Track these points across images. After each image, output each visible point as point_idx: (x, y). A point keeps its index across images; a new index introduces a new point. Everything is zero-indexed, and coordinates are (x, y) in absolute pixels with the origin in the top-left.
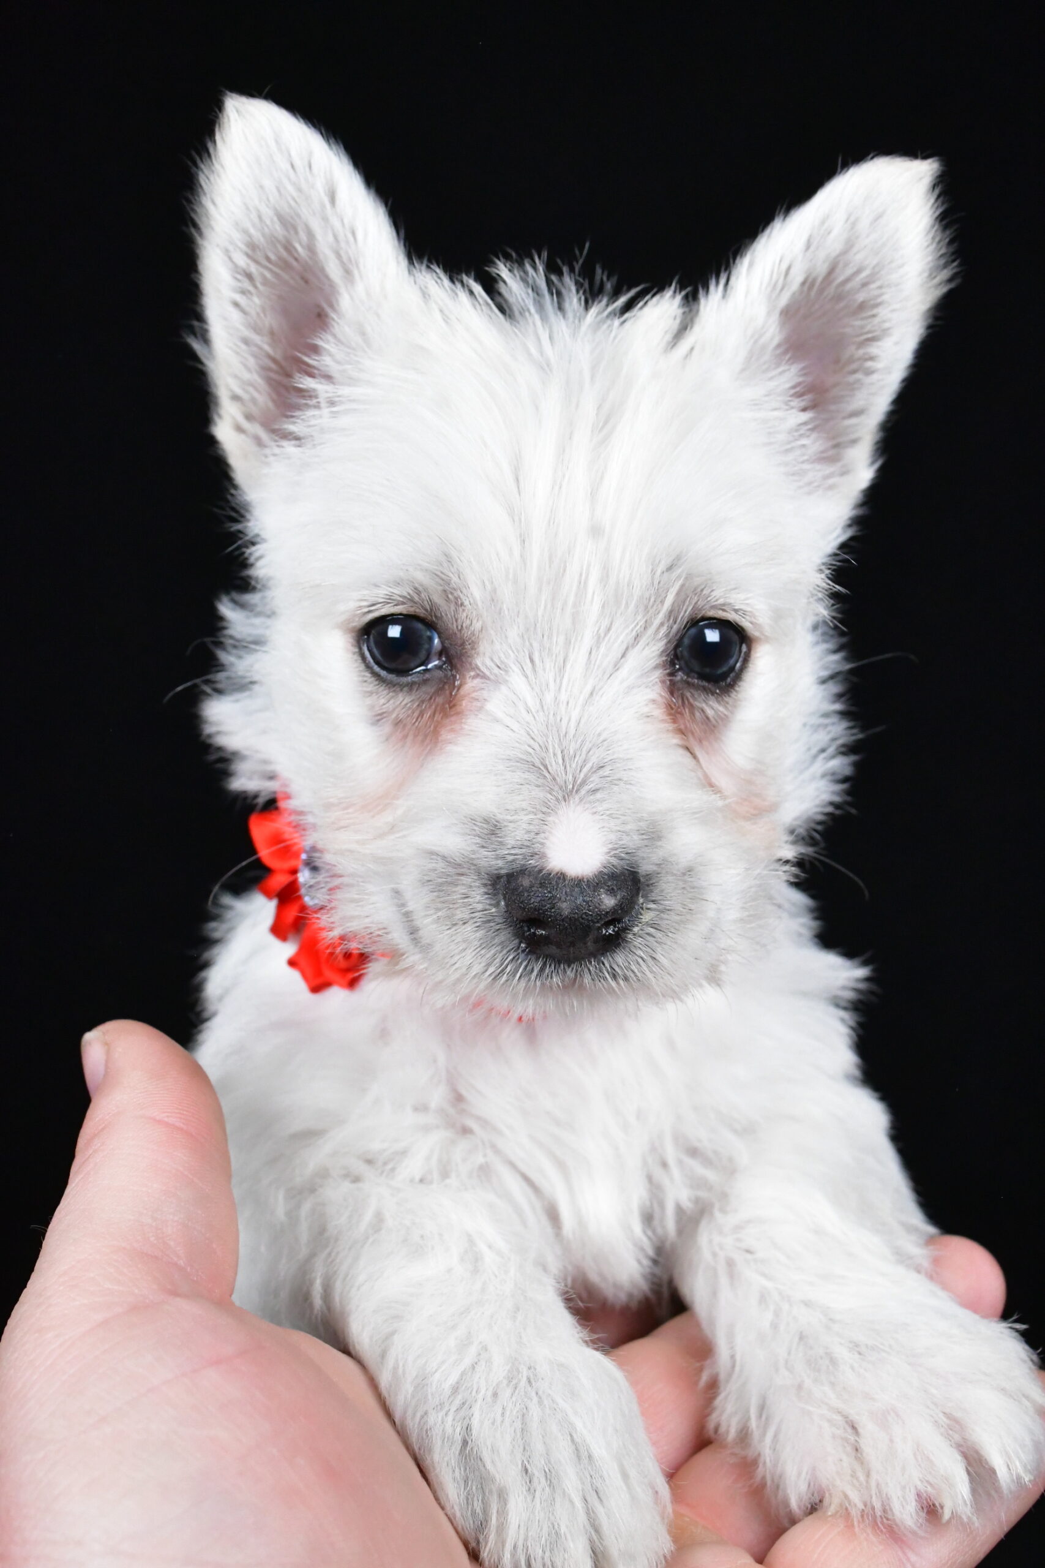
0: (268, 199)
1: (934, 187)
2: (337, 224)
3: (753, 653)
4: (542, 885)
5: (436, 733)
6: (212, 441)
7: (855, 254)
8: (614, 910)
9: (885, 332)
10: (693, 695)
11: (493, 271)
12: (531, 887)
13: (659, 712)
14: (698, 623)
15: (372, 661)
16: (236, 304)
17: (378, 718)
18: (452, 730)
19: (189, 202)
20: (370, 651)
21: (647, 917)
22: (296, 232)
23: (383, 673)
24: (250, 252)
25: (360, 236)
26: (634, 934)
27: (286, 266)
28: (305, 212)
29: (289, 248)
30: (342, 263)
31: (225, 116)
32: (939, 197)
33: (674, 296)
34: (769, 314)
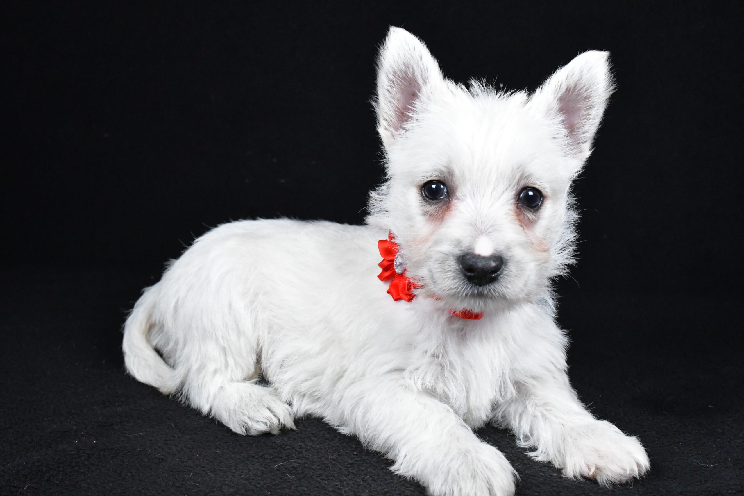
0: (401, 58)
1: (608, 60)
2: (422, 67)
3: (544, 201)
4: (473, 258)
5: (443, 217)
6: (377, 133)
7: (583, 81)
8: (495, 267)
9: (593, 106)
10: (524, 211)
11: (470, 82)
12: (470, 258)
13: (512, 213)
14: (526, 188)
15: (425, 196)
16: (388, 90)
17: (425, 214)
18: (448, 215)
19: (377, 59)
20: (424, 193)
21: (505, 272)
22: (409, 69)
23: (428, 199)
24: (394, 75)
25: (429, 70)
26: (501, 277)
27: (404, 79)
28: (412, 62)
29: (406, 73)
30: (423, 78)
31: (390, 32)
32: (609, 63)
33: (525, 92)
34: (554, 98)
